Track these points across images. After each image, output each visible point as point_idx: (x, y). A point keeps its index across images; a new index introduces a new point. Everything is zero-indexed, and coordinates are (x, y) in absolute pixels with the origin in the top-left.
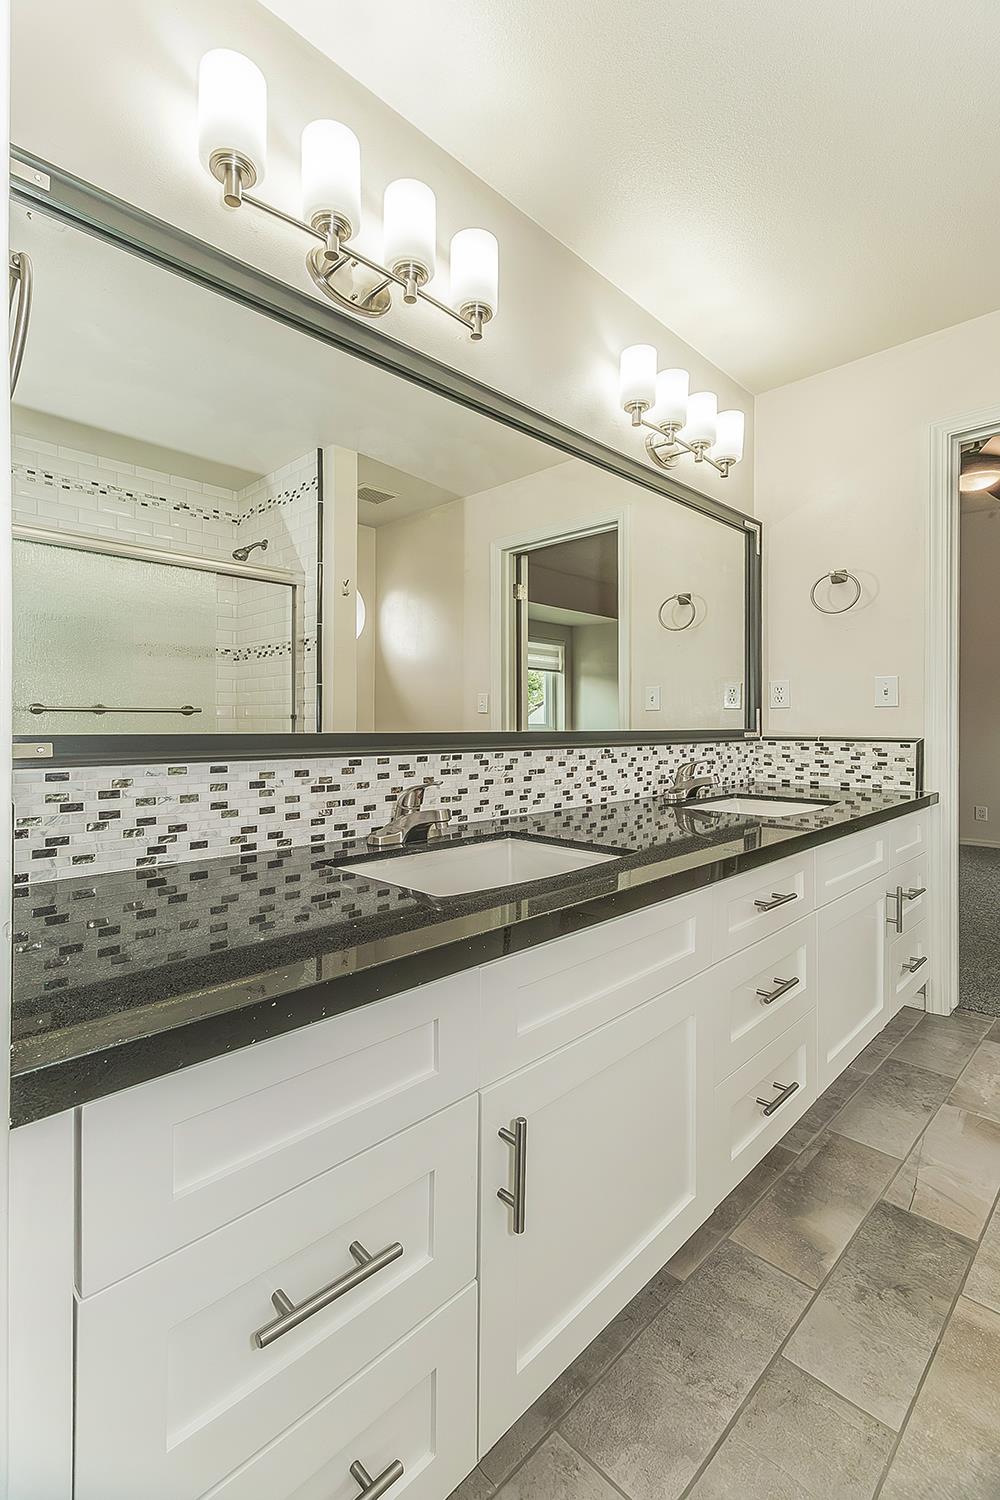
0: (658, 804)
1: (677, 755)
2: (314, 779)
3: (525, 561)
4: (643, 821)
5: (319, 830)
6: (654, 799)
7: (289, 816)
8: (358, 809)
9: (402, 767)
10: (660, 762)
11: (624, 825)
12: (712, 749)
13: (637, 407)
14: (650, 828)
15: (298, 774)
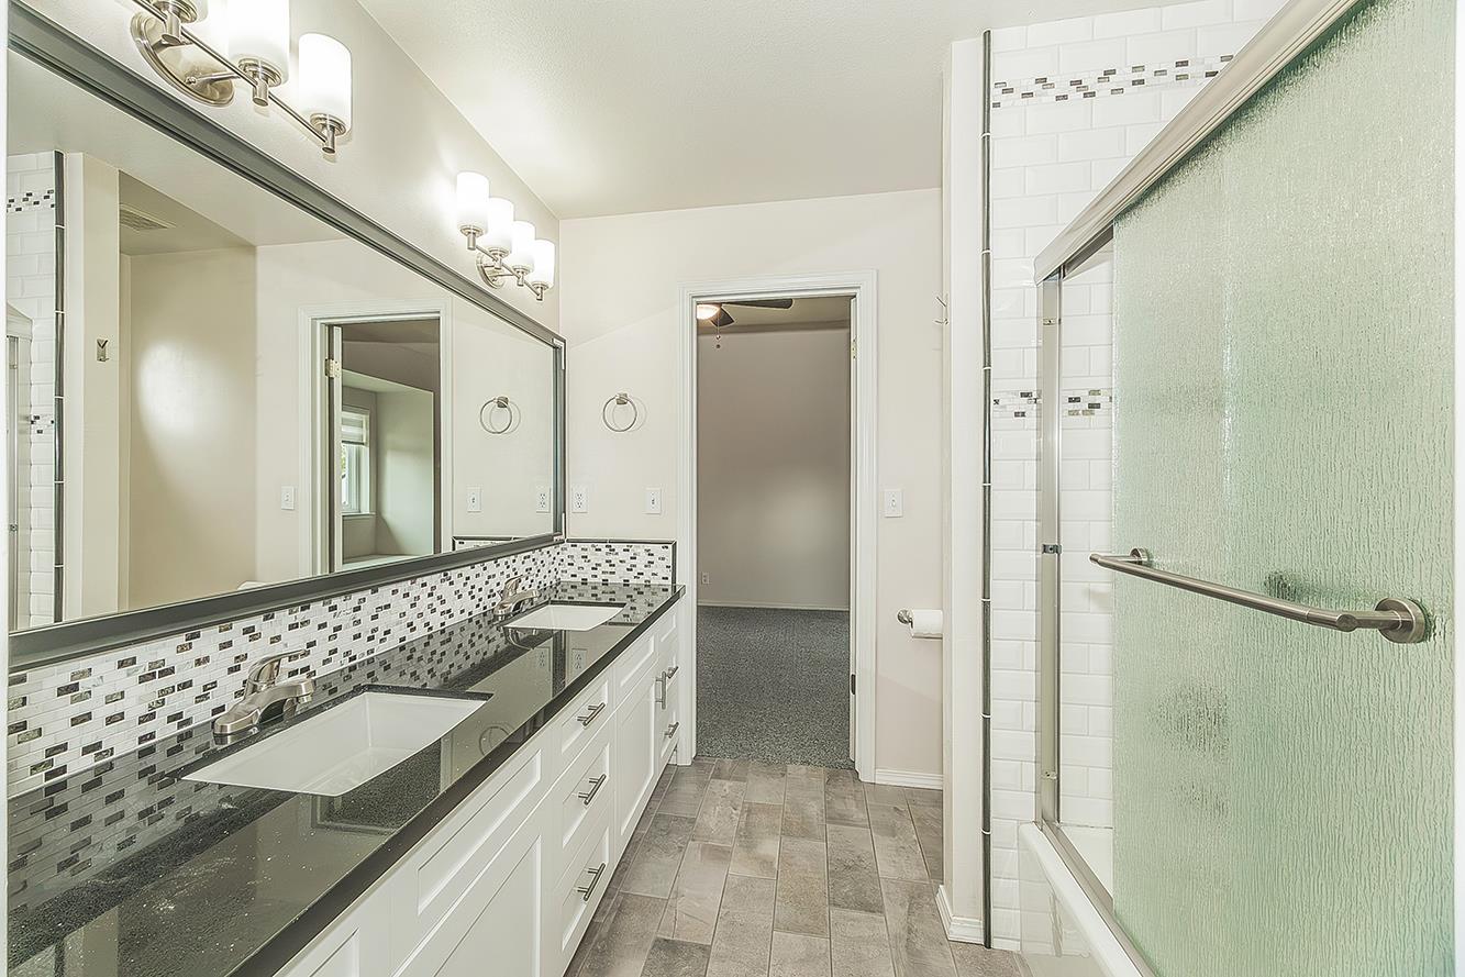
0: (487, 619)
1: (503, 567)
2: (142, 667)
3: (338, 332)
4: (475, 639)
5: (148, 727)
6: (485, 614)
7: (110, 720)
8: (197, 690)
9: (246, 631)
10: (489, 577)
11: (460, 646)
12: (529, 557)
13: (473, 232)
14: (481, 645)
15: (121, 664)
